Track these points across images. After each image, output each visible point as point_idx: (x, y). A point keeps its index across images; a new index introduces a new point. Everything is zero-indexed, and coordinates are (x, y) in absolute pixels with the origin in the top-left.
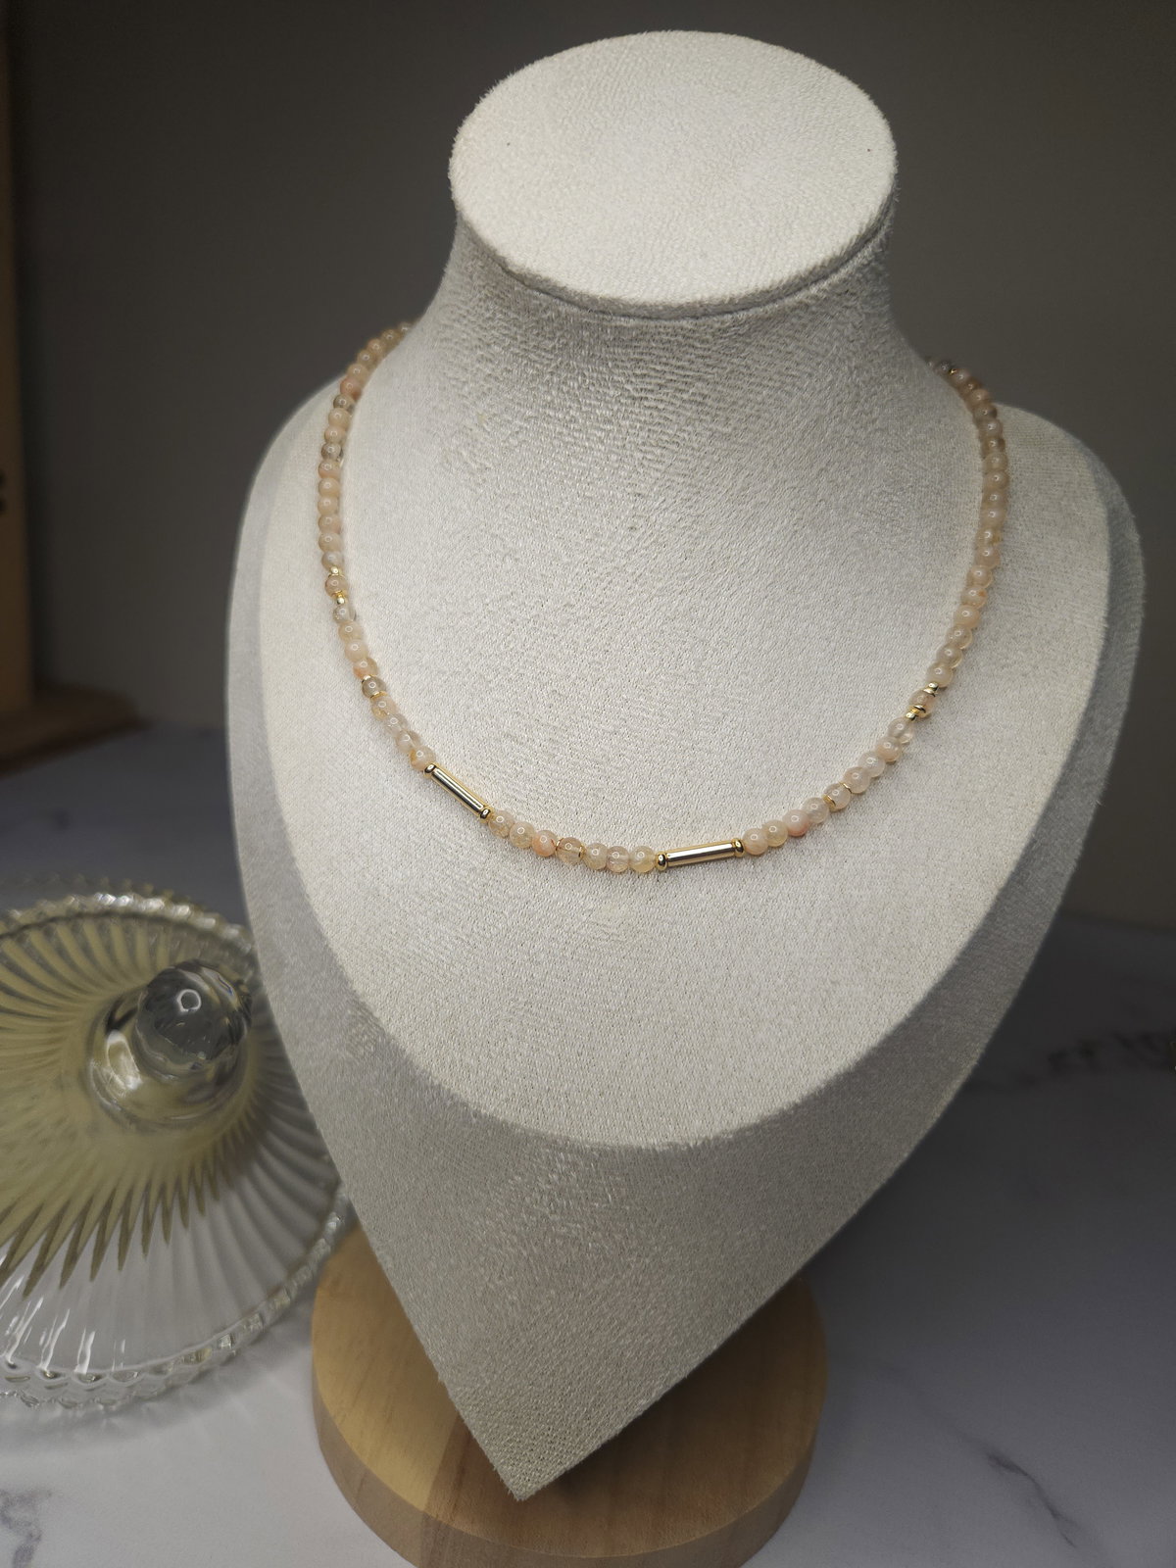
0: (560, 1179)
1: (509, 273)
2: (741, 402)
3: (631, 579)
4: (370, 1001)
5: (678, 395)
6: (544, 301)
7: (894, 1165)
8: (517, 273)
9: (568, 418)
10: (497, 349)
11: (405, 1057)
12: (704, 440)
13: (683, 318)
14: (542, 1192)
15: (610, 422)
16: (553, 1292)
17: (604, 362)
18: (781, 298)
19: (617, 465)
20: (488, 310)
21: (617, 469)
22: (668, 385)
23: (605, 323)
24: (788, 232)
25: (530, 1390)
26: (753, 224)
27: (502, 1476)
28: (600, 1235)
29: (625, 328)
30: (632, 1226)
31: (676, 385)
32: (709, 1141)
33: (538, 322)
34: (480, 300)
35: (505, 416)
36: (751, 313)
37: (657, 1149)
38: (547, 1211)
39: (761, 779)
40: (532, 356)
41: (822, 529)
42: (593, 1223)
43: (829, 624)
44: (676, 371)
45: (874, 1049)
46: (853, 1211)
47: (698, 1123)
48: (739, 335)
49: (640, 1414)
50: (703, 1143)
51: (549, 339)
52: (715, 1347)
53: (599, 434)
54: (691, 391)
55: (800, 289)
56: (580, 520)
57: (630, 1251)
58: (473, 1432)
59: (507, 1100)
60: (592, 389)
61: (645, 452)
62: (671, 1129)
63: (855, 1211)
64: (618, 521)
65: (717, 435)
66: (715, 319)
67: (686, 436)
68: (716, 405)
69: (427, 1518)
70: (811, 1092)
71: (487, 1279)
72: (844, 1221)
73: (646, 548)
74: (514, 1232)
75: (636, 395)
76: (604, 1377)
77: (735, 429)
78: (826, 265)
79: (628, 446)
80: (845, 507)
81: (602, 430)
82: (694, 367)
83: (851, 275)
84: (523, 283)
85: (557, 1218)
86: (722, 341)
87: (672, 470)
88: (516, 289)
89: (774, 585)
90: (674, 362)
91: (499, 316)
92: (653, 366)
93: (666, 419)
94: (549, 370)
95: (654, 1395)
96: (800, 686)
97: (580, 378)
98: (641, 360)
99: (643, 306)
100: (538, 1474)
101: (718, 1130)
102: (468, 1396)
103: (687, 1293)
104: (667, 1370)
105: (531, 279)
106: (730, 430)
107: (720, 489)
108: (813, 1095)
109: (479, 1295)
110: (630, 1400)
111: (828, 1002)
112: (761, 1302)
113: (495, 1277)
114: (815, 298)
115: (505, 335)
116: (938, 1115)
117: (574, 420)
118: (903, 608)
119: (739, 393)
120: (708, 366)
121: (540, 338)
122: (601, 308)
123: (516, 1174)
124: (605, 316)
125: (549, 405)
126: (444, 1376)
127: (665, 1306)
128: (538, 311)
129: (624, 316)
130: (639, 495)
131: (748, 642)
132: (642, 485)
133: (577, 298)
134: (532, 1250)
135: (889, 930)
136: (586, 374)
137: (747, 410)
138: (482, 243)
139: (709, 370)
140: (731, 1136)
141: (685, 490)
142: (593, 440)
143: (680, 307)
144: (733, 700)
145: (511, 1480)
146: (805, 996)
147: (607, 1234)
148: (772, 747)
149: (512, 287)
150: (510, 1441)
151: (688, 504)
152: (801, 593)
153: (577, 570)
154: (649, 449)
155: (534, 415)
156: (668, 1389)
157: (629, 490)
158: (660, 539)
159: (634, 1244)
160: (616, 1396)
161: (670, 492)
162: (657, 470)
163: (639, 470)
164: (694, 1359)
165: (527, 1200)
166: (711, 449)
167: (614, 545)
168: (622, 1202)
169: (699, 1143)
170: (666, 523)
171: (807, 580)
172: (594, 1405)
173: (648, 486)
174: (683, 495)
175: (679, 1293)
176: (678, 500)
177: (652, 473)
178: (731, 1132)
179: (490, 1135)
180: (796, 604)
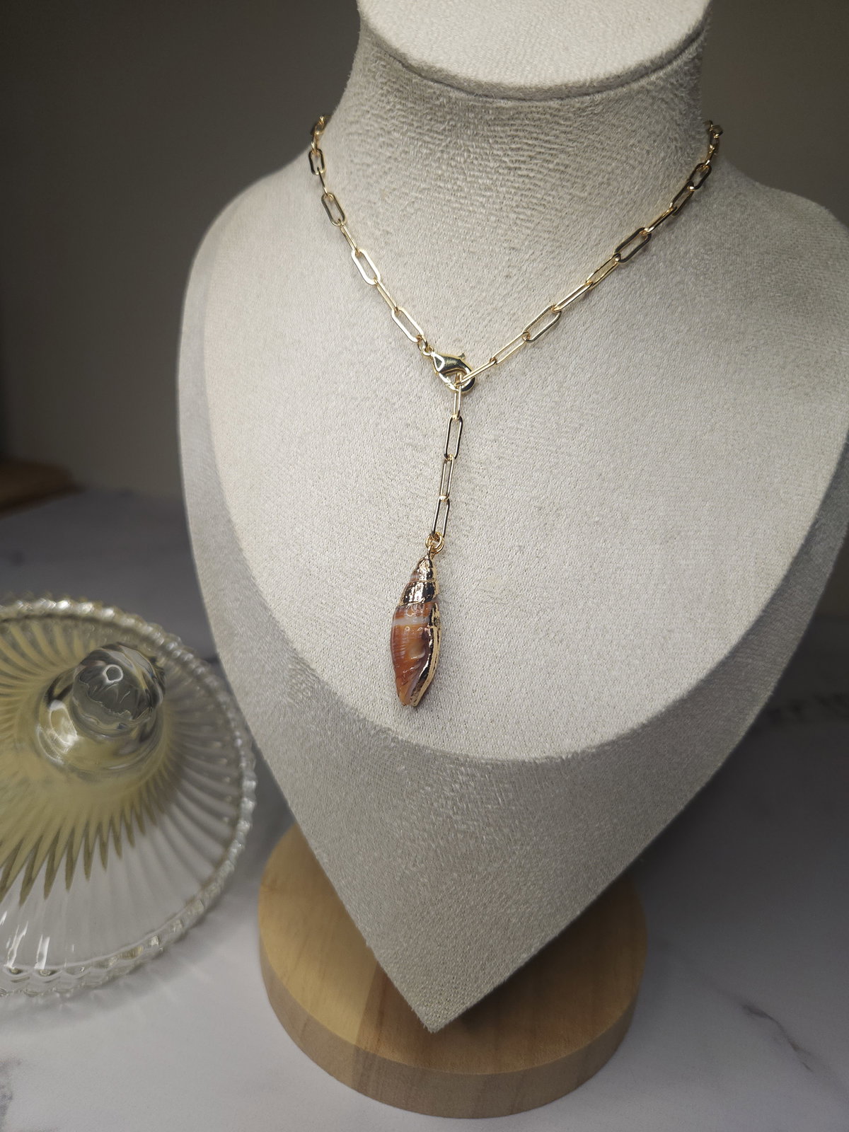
0: (461, 788)
1: (409, 67)
2: (595, 172)
3: (507, 318)
4: (307, 656)
5: (545, 165)
6: (438, 89)
7: (711, 772)
8: (416, 66)
9: (455, 188)
10: (396, 135)
11: (337, 697)
12: (565, 202)
13: (551, 99)
14: (447, 798)
15: (490, 189)
16: (455, 875)
17: (486, 138)
18: (628, 83)
19: (495, 225)
20: (388, 103)
21: (496, 228)
22: (538, 156)
23: (488, 105)
24: (631, 31)
25: (439, 950)
26: (602, 26)
27: (418, 1015)
28: (492, 830)
29: (504, 108)
30: (517, 822)
31: (543, 157)
32: (577, 755)
33: (431, 109)
34: (382, 95)
35: (403, 190)
36: (604, 95)
37: (537, 761)
38: (451, 813)
39: (609, 476)
40: (427, 138)
41: (654, 279)
42: (486, 820)
43: (658, 354)
44: (544, 145)
45: (702, 680)
46: (681, 807)
47: (567, 741)
48: (595, 114)
49: (522, 964)
50: (573, 756)
51: (440, 122)
52: (578, 913)
53: (481, 199)
54: (555, 162)
55: (642, 77)
56: (466, 271)
57: (516, 842)
58: (395, 982)
59: (418, 728)
60: (475, 162)
61: (519, 213)
62: (548, 745)
64: (496, 271)
65: (575, 198)
66: (577, 100)
67: (551, 199)
68: (575, 173)
69: (357, 1050)
70: (655, 714)
71: (404, 867)
72: (674, 815)
73: (519, 292)
74: (424, 830)
75: (512, 165)
76: (495, 938)
77: (590, 194)
78: (664, 57)
79: (504, 209)
80: (670, 261)
81: (484, 196)
82: (558, 141)
83: (680, 67)
84: (420, 75)
85: (459, 818)
86: (581, 119)
87: (539, 227)
88: (414, 81)
89: (618, 322)
90: (542, 137)
91: (398, 106)
92: (525, 141)
93: (535, 185)
94: (440, 149)
95: (533, 950)
96: (637, 403)
97: (465, 154)
98: (516, 136)
99: (520, 89)
100: (446, 1012)
101: (584, 746)
102: (390, 956)
103: (558, 872)
104: (542, 931)
105: (427, 71)
106: (586, 194)
107: (577, 244)
108: (656, 717)
109: (398, 879)
110: (514, 955)
111: (665, 646)
112: (612, 877)
113: (410, 864)
114: (653, 83)
115: (403, 123)
116: (743, 734)
117: (460, 189)
119: (593, 164)
120: (569, 140)
121: (433, 123)
122: (486, 92)
123: (427, 784)
124: (488, 100)
125: (440, 177)
126: (370, 943)
127: (541, 883)
128: (432, 98)
129: (503, 98)
130: (513, 249)
131: (598, 368)
132: (516, 241)
133: (465, 84)
134: (439, 843)
135: (710, 590)
136: (471, 150)
137: (600, 179)
138: (386, 44)
139: (570, 144)
140: (594, 750)
141: (549, 244)
142: (476, 205)
143: (550, 89)
144: (587, 414)
145: (426, 1018)
147: (497, 828)
148: (617, 451)
149: (410, 80)
150: (423, 988)
151: (552, 256)
152: (638, 329)
153: (463, 312)
154: (522, 210)
155: (427, 187)
156: (543, 946)
157: (505, 245)
158: (530, 285)
159: (518, 835)
160: (504, 952)
161: (538, 246)
162: (528, 228)
163: (513, 228)
164: (562, 923)
165: (435, 805)
166: (571, 210)
167: (493, 290)
168: (509, 804)
169: (570, 756)
170: (534, 272)
171: (642, 319)
172: (488, 959)
173: (520, 241)
174: (548, 248)
175: (552, 873)
176: (544, 252)
177: (523, 231)
178: (594, 747)
179: (406, 756)
180: (634, 338)
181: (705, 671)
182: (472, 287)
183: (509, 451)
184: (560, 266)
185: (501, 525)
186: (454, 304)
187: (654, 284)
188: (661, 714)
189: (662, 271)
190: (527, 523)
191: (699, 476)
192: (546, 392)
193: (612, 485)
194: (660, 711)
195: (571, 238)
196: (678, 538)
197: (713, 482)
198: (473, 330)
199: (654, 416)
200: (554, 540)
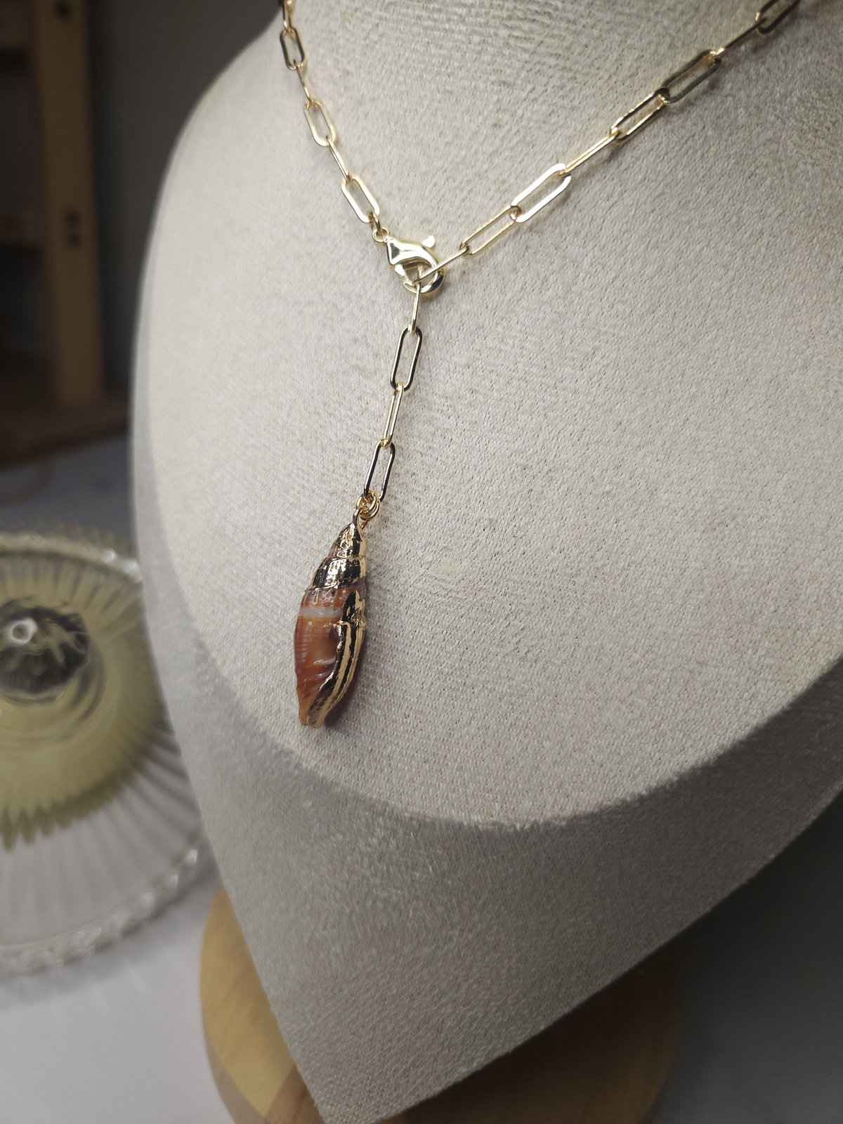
0: (380, 844)
3: (493, 187)
4: (209, 641)
7: (757, 865)
11: (236, 700)
12: (581, 9)
14: (362, 854)
16: (374, 952)
19: (479, 48)
21: (480, 53)
25: (351, 1040)
27: (321, 1113)
28: (421, 904)
30: (454, 901)
32: (538, 826)
37: (480, 827)
38: (368, 873)
39: (633, 426)
41: (728, 132)
42: (413, 891)
43: (728, 248)
45: (741, 742)
47: (527, 804)
49: (460, 1080)
50: (532, 826)
52: (542, 1028)
56: (440, 120)
57: (453, 926)
59: (329, 756)
61: (512, 28)
62: (497, 806)
63: (708, 909)
64: (481, 118)
70: (661, 784)
71: (313, 928)
72: (693, 918)
73: (512, 149)
74: (336, 888)
76: (423, 1040)
79: (492, 22)
80: (757, 107)
85: (378, 881)
87: (542, 49)
89: (663, 197)
95: (475, 1065)
96: (688, 320)
100: (355, 1119)
101: (549, 815)
102: (294, 1032)
103: (513, 972)
104: (490, 1043)
107: (601, 74)
108: (663, 788)
109: (306, 940)
110: (450, 1066)
111: (691, 684)
113: (320, 926)
116: (814, 817)
118: (822, 235)
123: (337, 831)
127: (489, 982)
130: (505, 83)
131: (628, 265)
132: (508, 71)
134: (354, 908)
135: (772, 608)
140: (564, 823)
141: (558, 75)
142: (454, 20)
144: (606, 333)
145: (329, 1119)
146: (665, 675)
147: (429, 904)
148: (649, 390)
150: (331, 1082)
151: (561, 93)
152: (696, 209)
153: (435, 180)
154: (517, 23)
156: (490, 1061)
157: (493, 78)
158: (528, 139)
159: (456, 918)
160: (436, 1060)
161: (540, 78)
162: (525, 50)
163: (504, 52)
164: (519, 1037)
165: (349, 858)
166: (590, 21)
167: (475, 147)
168: (443, 875)
169: (527, 826)
170: (535, 117)
171: (703, 193)
172: (413, 1064)
173: (515, 71)
174: (555, 81)
175: (504, 972)
176: (549, 88)
177: (519, 55)
178: (564, 819)
179: (312, 789)
180: (688, 222)
181: (747, 728)
182: (447, 143)
183: (488, 384)
184: (573, 109)
185: (468, 487)
186: (423, 169)
187: (727, 140)
188: (672, 785)
189: (741, 120)
190: (504, 488)
191: (775, 434)
192: (545, 298)
193: (636, 441)
194: (669, 780)
195: (592, 65)
196: (732, 526)
197: (797, 445)
198: (447, 205)
199: (713, 341)
200: (540, 514)
